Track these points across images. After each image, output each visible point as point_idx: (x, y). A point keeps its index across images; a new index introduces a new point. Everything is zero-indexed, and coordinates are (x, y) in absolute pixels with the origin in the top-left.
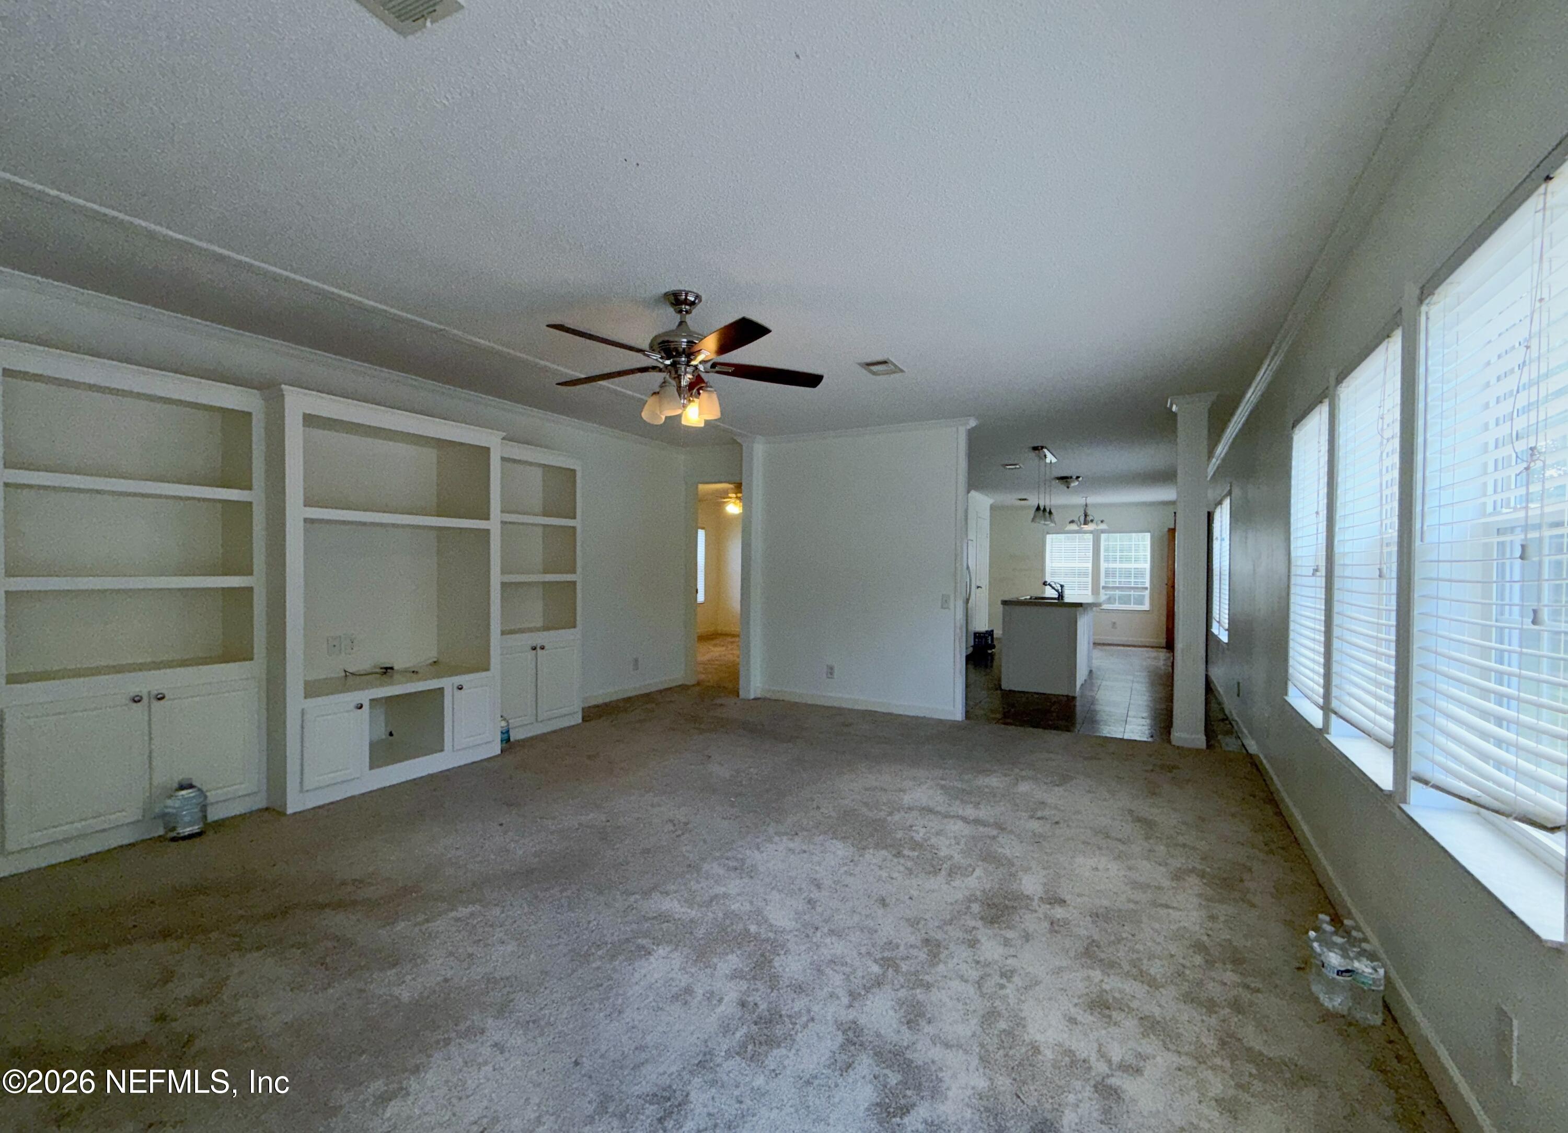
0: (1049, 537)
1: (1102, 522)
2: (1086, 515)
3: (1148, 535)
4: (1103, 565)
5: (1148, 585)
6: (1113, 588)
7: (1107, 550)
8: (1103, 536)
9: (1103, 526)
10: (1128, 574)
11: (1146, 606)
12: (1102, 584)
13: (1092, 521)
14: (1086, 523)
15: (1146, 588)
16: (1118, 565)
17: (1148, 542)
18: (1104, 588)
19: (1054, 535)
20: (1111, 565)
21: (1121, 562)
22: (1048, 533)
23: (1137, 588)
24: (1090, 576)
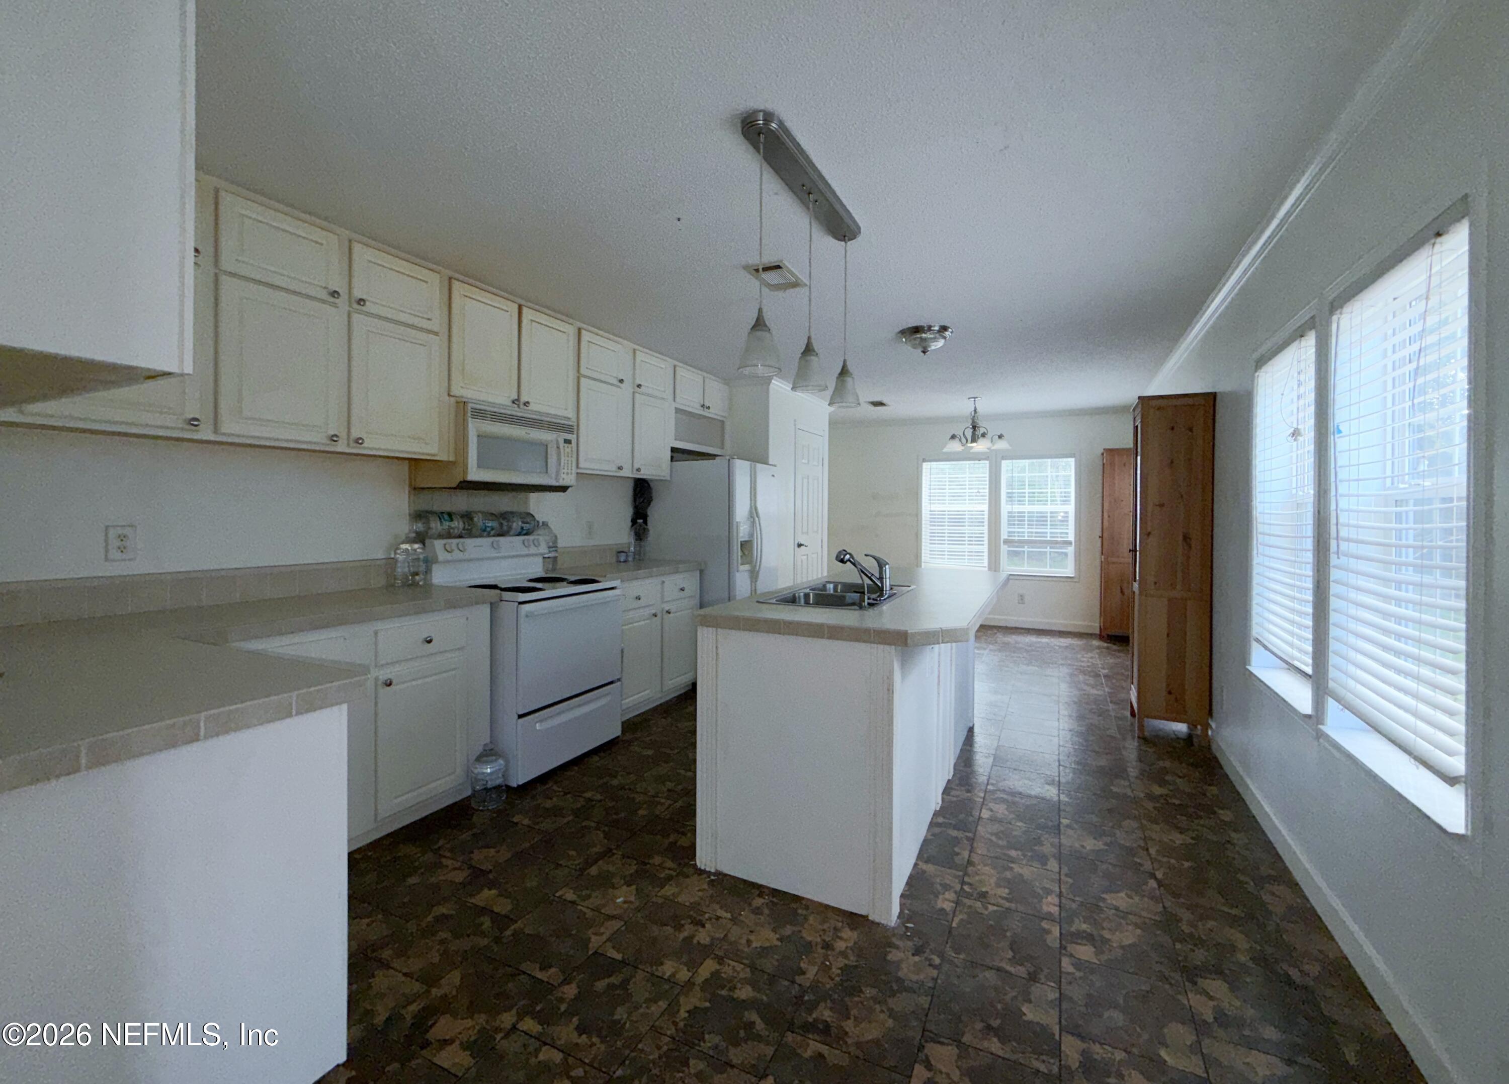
0: (926, 466)
1: (1000, 437)
2: (974, 427)
3: (1072, 461)
4: (1005, 508)
5: (1071, 537)
6: (1020, 542)
7: (1010, 485)
8: (1005, 464)
9: (1001, 445)
10: (1042, 519)
11: (1068, 570)
12: (1004, 536)
13: (983, 435)
14: (974, 440)
15: (1070, 543)
16: (1026, 508)
17: (1072, 473)
18: (1006, 542)
19: (934, 464)
20: (1017, 508)
21: (1031, 502)
22: (924, 460)
23: (1057, 542)
24: (986, 523)
